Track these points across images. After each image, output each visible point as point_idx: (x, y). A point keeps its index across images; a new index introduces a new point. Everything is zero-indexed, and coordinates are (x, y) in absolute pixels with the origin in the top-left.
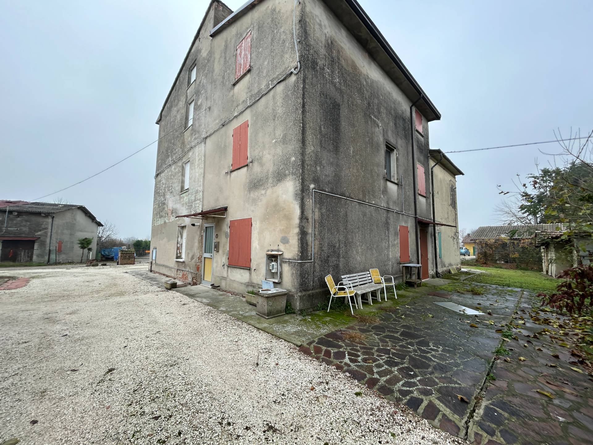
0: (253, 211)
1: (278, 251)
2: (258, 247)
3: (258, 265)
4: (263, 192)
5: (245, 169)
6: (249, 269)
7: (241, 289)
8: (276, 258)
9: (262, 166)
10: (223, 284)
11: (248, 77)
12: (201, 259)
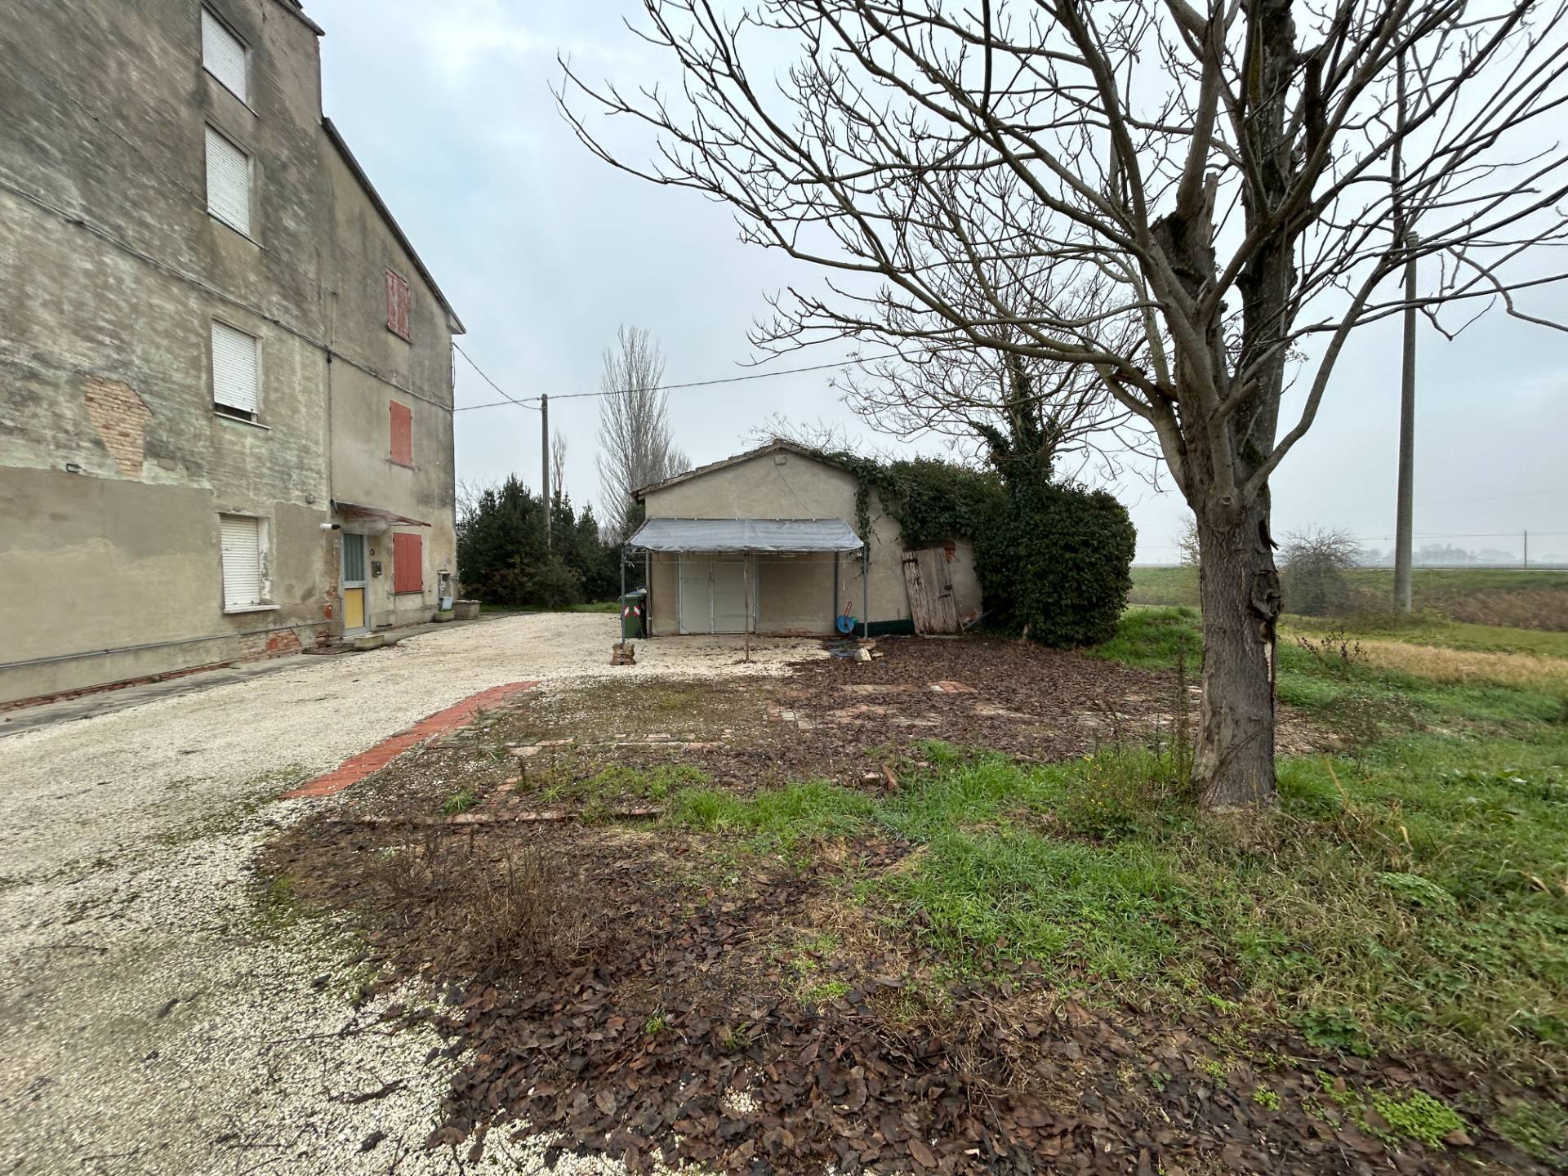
1: (446, 570)
2: (429, 567)
3: (430, 586)
4: (431, 511)
5: (410, 472)
6: (421, 592)
7: (416, 616)
8: (445, 577)
9: (429, 481)
10: (392, 620)
11: (407, 347)
12: (333, 592)
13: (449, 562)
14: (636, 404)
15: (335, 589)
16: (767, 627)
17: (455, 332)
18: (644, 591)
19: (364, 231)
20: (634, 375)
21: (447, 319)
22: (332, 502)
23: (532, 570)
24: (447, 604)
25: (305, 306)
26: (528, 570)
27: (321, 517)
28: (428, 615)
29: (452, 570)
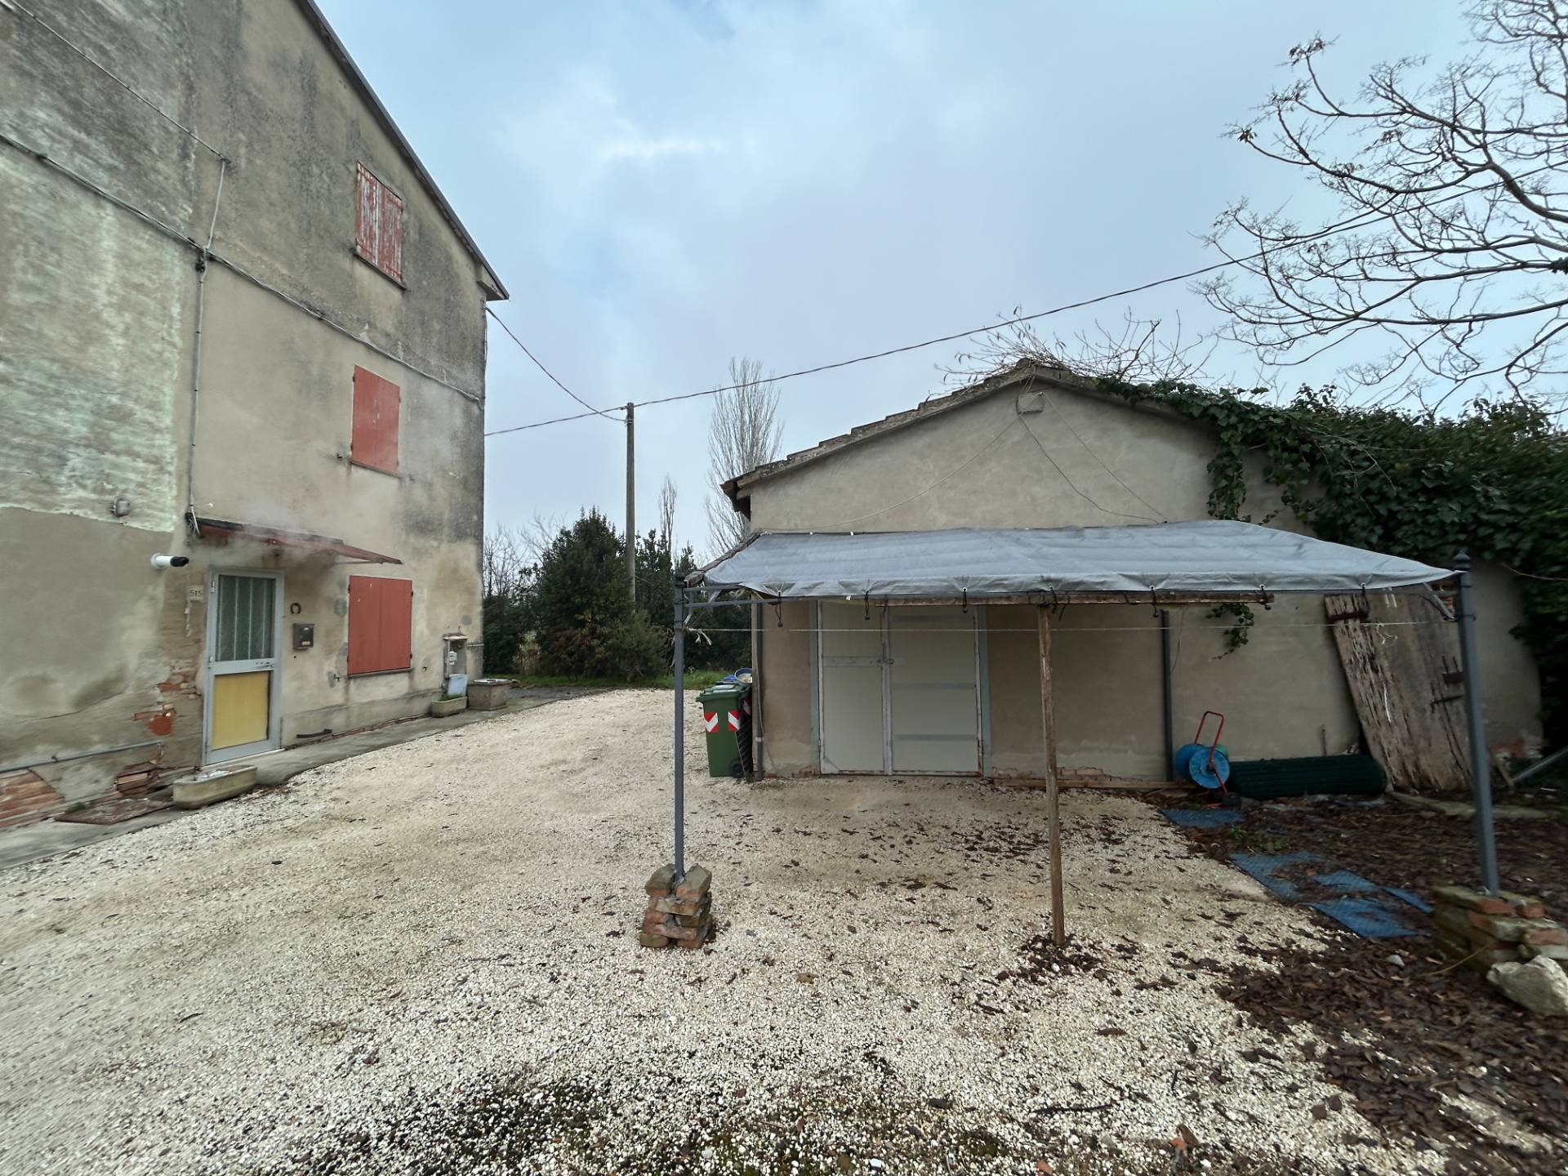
0: (415, 570)
1: (459, 634)
2: (426, 631)
3: (427, 660)
4: (435, 544)
5: (394, 482)
6: (409, 670)
7: (396, 710)
8: (457, 645)
9: (432, 499)
10: (337, 722)
11: (396, 294)
12: (184, 685)
13: (467, 621)
14: (748, 442)
15: (189, 677)
16: (1004, 763)
17: (492, 296)
18: (748, 678)
19: (310, 89)
20: (746, 411)
21: (478, 274)
22: (188, 517)
23: (606, 630)
24: (458, 686)
25: (143, 158)
26: (599, 629)
27: (160, 542)
28: (420, 706)
29: (473, 633)
